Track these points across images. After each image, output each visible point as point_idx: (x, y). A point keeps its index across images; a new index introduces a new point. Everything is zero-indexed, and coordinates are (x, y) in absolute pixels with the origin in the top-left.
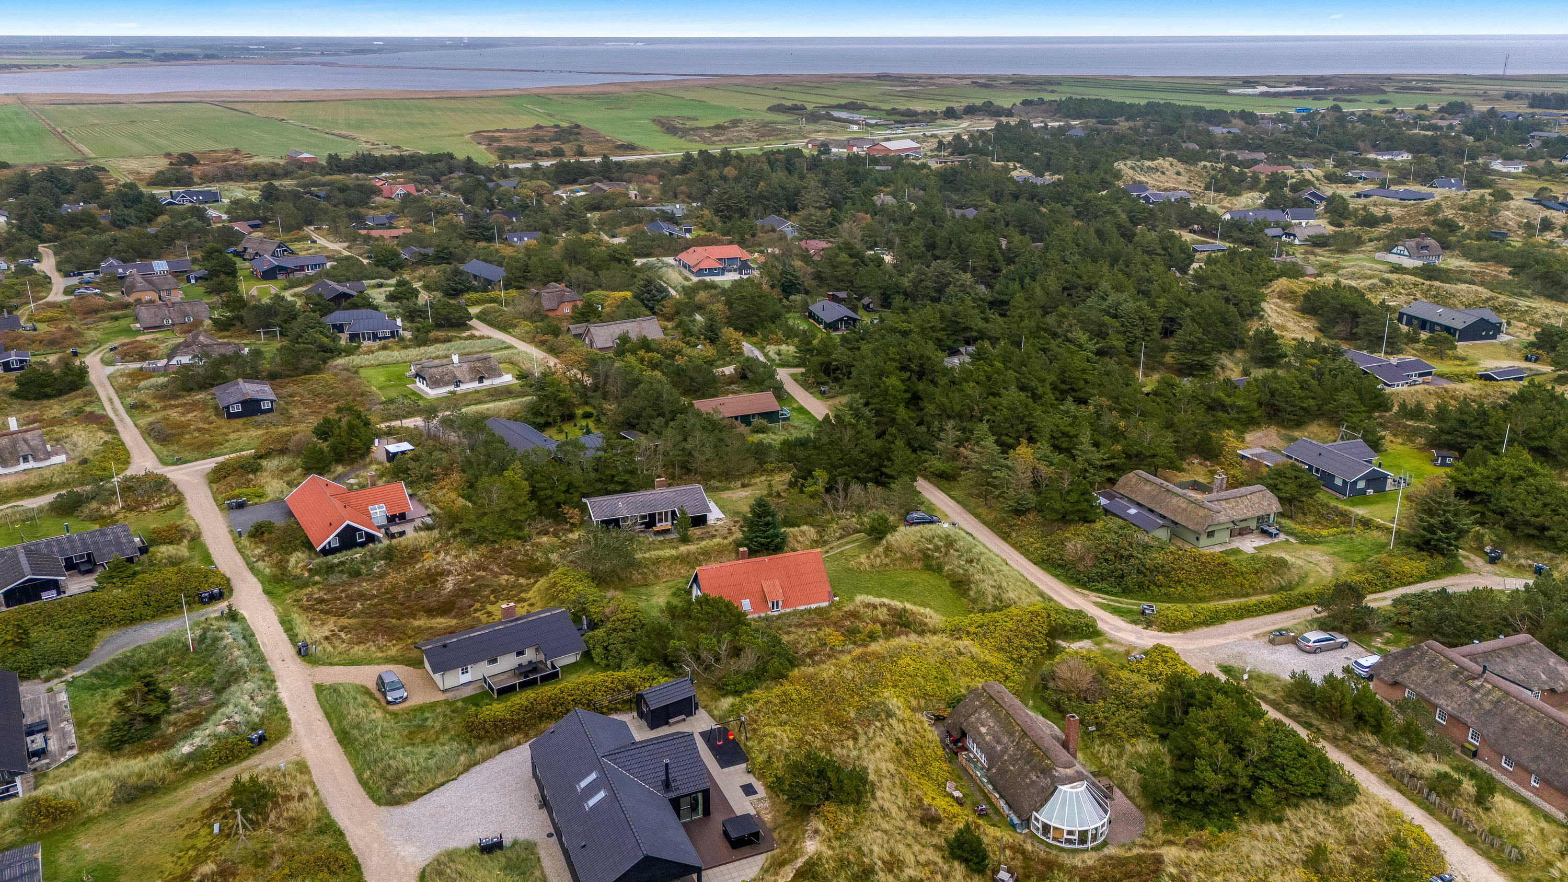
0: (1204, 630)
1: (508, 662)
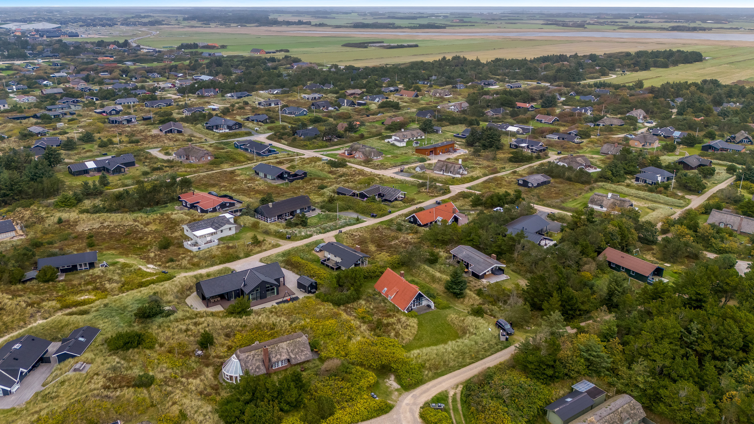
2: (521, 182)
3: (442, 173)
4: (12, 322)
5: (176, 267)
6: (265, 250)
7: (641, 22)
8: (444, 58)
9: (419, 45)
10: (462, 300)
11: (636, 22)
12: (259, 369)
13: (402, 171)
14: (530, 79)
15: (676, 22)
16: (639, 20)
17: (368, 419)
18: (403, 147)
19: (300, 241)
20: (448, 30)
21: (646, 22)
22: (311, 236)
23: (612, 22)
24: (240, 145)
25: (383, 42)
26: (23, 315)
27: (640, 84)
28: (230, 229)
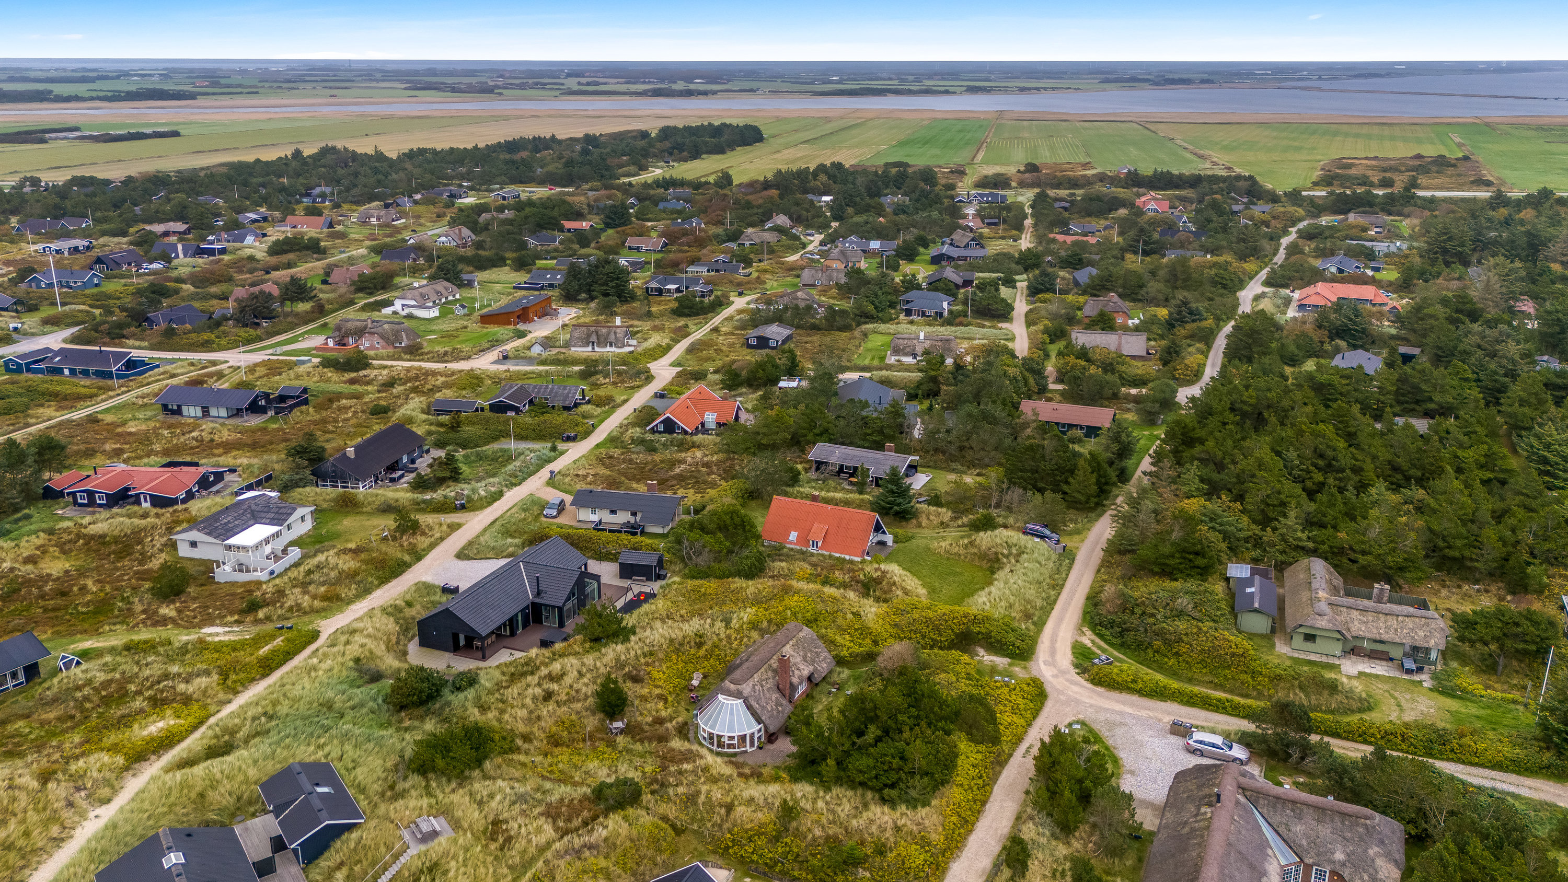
0: (1135, 698)
1: (623, 517)
2: (753, 342)
3: (590, 349)
4: (27, 834)
5: (289, 614)
6: (442, 539)
7: (588, 84)
8: (297, 154)
9: (182, 132)
10: (914, 521)
11: (579, 83)
12: (781, 705)
13: (506, 357)
14: (521, 182)
15: (644, 83)
16: (584, 80)
18: (436, 318)
19: (489, 509)
20: (201, 101)
21: (597, 84)
23: (536, 84)
24: (27, 364)
25: (77, 129)
26: (45, 809)
27: (725, 179)
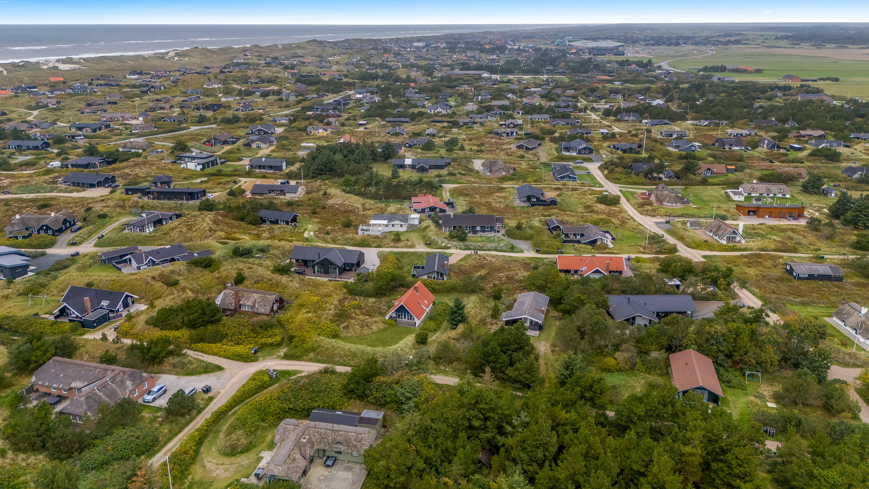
6: (397, 247)
13: (667, 222)
17: (228, 358)
18: (738, 201)
22: (449, 248)
28: (401, 226)
